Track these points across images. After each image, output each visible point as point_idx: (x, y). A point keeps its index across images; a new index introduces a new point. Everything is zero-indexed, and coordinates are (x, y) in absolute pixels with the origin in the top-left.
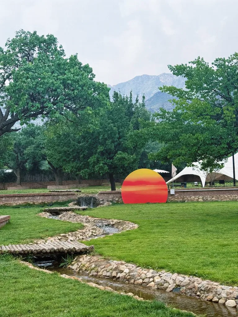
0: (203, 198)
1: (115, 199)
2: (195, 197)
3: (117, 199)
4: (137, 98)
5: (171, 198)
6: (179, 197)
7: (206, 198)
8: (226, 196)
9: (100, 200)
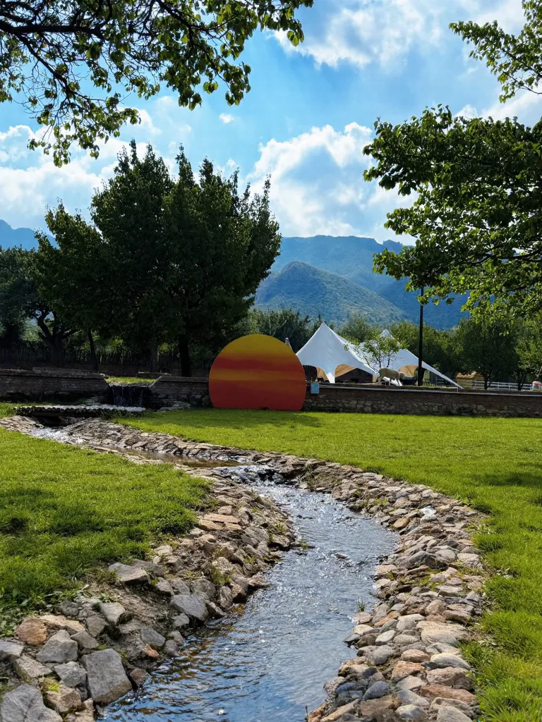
0: (372, 406)
1: (194, 397)
2: (357, 403)
3: (199, 397)
4: (247, 190)
5: (311, 401)
6: (327, 401)
7: (377, 406)
8: (416, 406)
9: (159, 396)
